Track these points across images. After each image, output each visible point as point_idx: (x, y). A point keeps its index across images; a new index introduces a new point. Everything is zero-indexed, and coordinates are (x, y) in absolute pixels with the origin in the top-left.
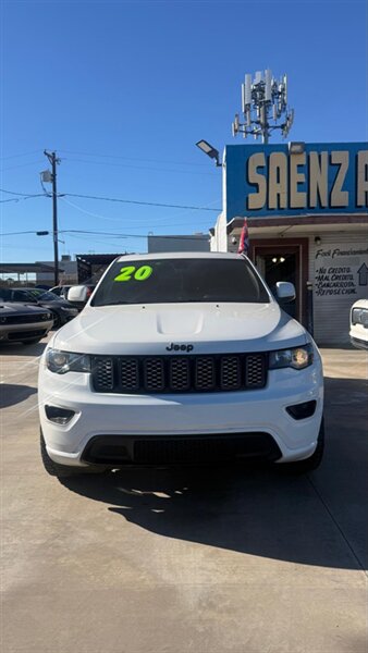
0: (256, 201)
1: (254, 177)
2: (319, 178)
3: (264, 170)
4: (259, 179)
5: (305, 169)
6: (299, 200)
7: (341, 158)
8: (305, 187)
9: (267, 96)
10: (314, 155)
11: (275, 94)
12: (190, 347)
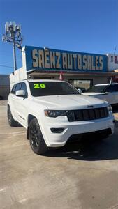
0: (35, 64)
1: (35, 57)
2: (53, 60)
3: (37, 55)
4: (36, 58)
5: (49, 56)
6: (47, 65)
7: (58, 54)
8: (49, 62)
9: (14, 30)
10: (51, 52)
11: (17, 30)
12: (92, 106)
